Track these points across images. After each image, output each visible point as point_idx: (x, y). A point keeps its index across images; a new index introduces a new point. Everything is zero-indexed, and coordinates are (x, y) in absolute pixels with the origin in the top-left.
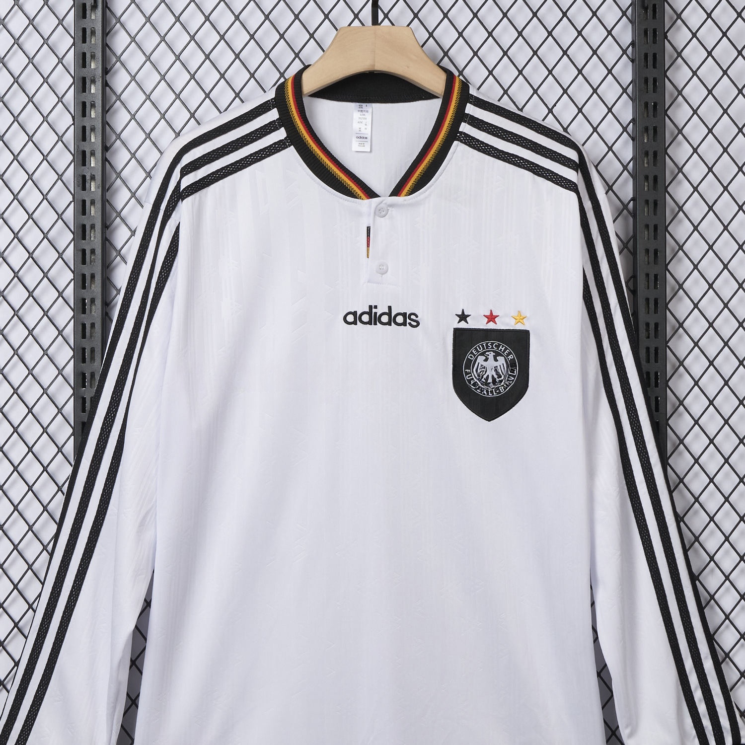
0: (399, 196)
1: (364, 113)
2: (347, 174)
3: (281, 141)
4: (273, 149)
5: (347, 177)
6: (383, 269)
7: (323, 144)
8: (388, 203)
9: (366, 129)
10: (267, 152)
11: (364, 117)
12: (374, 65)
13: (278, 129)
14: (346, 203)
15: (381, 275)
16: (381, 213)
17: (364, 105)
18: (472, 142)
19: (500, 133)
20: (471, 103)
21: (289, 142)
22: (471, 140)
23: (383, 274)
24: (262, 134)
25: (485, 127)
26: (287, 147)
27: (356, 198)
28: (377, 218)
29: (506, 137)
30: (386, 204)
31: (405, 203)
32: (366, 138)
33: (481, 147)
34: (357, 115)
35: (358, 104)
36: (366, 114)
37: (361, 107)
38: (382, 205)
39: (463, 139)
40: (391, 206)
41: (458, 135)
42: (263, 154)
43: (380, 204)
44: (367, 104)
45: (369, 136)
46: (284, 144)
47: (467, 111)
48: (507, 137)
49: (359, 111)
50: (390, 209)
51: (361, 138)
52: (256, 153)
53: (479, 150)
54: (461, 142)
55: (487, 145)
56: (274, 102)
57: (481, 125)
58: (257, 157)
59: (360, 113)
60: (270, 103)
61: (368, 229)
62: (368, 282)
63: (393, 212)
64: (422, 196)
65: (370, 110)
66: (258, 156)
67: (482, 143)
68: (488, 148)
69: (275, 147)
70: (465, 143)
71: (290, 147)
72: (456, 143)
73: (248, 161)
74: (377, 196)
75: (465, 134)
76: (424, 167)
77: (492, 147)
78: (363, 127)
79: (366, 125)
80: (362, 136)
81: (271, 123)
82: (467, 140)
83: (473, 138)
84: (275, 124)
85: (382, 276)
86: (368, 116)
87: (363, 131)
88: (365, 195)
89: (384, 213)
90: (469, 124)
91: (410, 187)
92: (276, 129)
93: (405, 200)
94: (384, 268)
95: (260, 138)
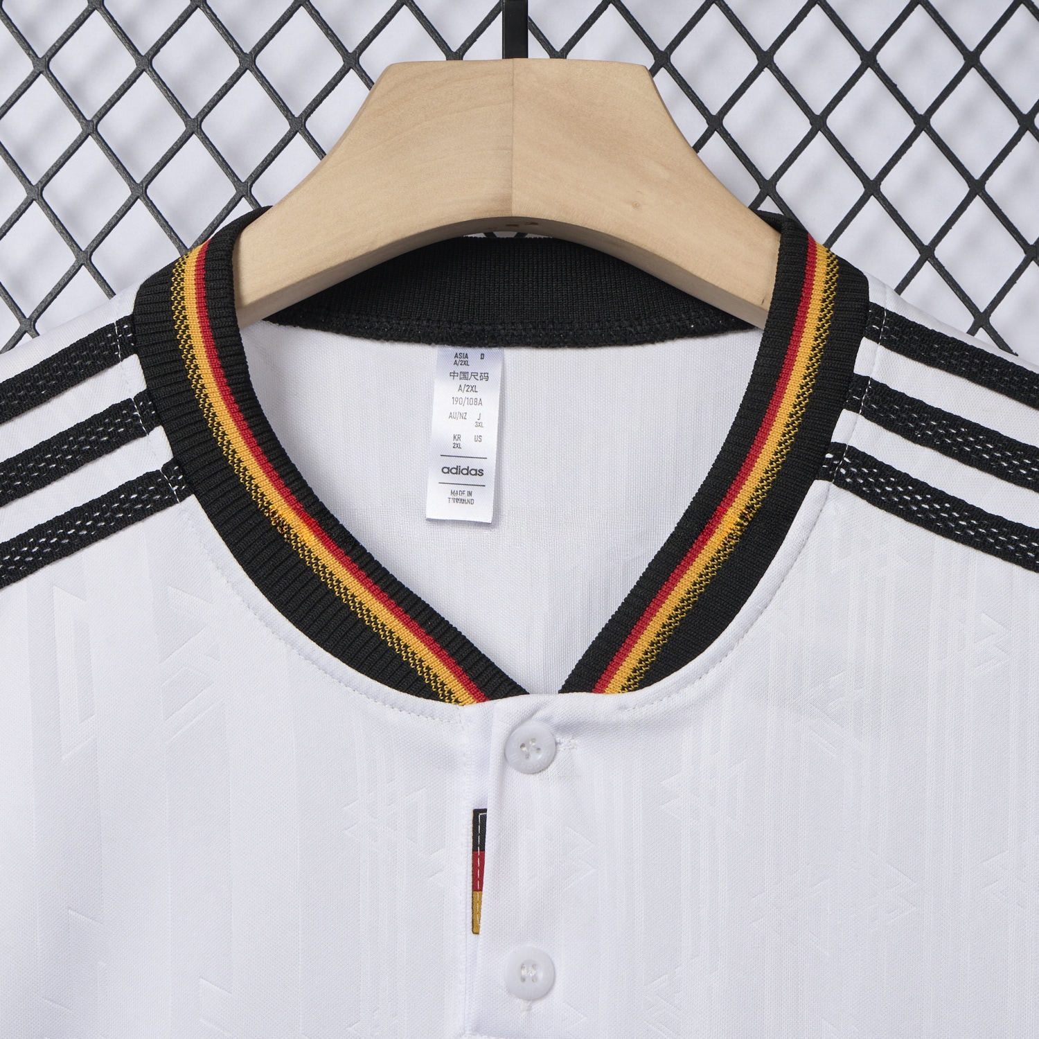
0: (602, 692)
1: (472, 382)
2: (398, 605)
3: (149, 477)
4: (118, 510)
5: (397, 616)
6: (534, 979)
7: (310, 489)
8: (556, 720)
9: (478, 439)
10: (96, 520)
11: (472, 395)
12: (507, 199)
13: (143, 434)
14: (393, 716)
15: (523, 1004)
16: (528, 756)
17: (473, 353)
18: (881, 486)
19: (988, 451)
20: (875, 337)
21: (180, 483)
22: (876, 476)
23: (532, 999)
24: (79, 451)
25: (932, 428)
26: (171, 502)
27: (433, 696)
28: (515, 777)
29: (1011, 465)
30: (546, 720)
31: (625, 716)
32: (480, 473)
33: (917, 503)
34: (445, 392)
35: (451, 351)
36: (480, 384)
37: (464, 360)
38: (533, 726)
39: (849, 474)
40: (570, 728)
41: (829, 456)
42: (82, 527)
43: (523, 721)
44: (483, 350)
45: (489, 466)
46: (163, 488)
47: (860, 368)
48: (1016, 468)
49: (453, 374)
50: (564, 740)
51: (459, 471)
52: (58, 522)
53: (909, 516)
54: (840, 483)
55: (940, 496)
56: (127, 332)
57: (913, 420)
58: (61, 537)
59: (457, 382)
60: (114, 337)
61: (479, 819)
62: (477, 1030)
63: (575, 751)
64: (691, 692)
65: (495, 373)
66: (64, 535)
67: (921, 487)
68: (944, 509)
69: (127, 499)
70: (856, 490)
71: (182, 499)
72: (819, 487)
73: (29, 553)
74: (514, 689)
75: (854, 453)
76: (695, 578)
77: (958, 504)
78: (467, 431)
79: (479, 425)
80: (464, 464)
81: (114, 410)
82: (863, 476)
83: (886, 470)
84: (129, 415)
85: (529, 1009)
86: (488, 394)
87: (468, 446)
88: (466, 685)
89: (540, 756)
90: (870, 415)
91: (641, 655)
92: (137, 432)
93: (623, 708)
94: (541, 975)
95: (73, 466)
